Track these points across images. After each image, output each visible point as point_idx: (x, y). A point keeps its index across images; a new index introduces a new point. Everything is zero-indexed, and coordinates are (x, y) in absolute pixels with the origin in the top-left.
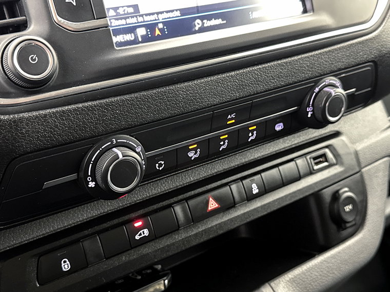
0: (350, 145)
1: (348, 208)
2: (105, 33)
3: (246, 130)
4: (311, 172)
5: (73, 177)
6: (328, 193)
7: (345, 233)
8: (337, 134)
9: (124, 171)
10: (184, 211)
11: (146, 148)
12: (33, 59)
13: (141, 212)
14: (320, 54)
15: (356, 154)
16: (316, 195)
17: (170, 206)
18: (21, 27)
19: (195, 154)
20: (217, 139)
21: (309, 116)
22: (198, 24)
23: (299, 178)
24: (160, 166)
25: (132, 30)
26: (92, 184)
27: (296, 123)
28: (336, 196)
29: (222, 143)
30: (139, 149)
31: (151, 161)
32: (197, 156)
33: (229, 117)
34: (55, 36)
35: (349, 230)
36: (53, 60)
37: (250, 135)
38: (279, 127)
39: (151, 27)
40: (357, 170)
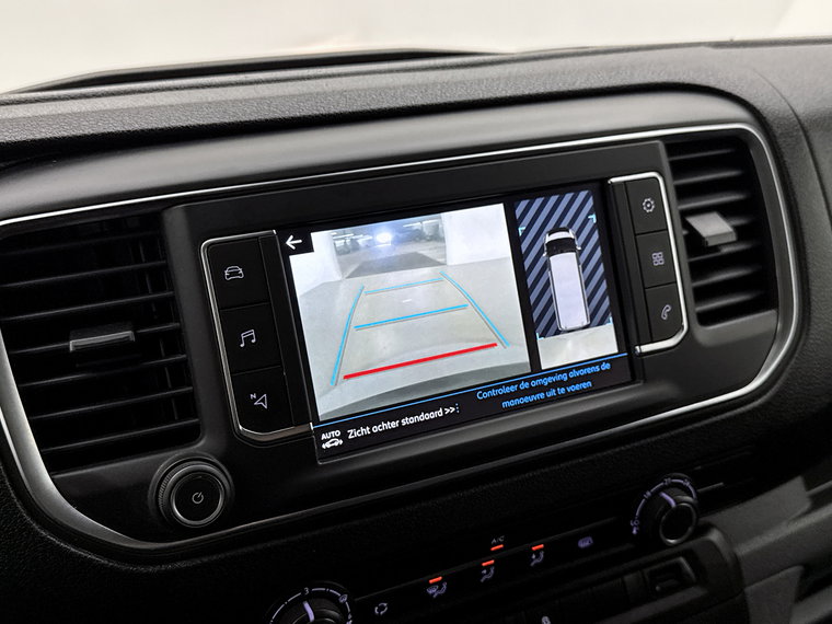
0: (724, 550)
2: (309, 443)
12: (198, 498)
14: (655, 442)
15: (737, 560)
19: (439, 589)
21: (634, 532)
24: (381, 609)
29: (485, 572)
30: (344, 599)
32: (442, 592)
33: (494, 541)
34: (235, 454)
37: (534, 557)
38: (585, 543)
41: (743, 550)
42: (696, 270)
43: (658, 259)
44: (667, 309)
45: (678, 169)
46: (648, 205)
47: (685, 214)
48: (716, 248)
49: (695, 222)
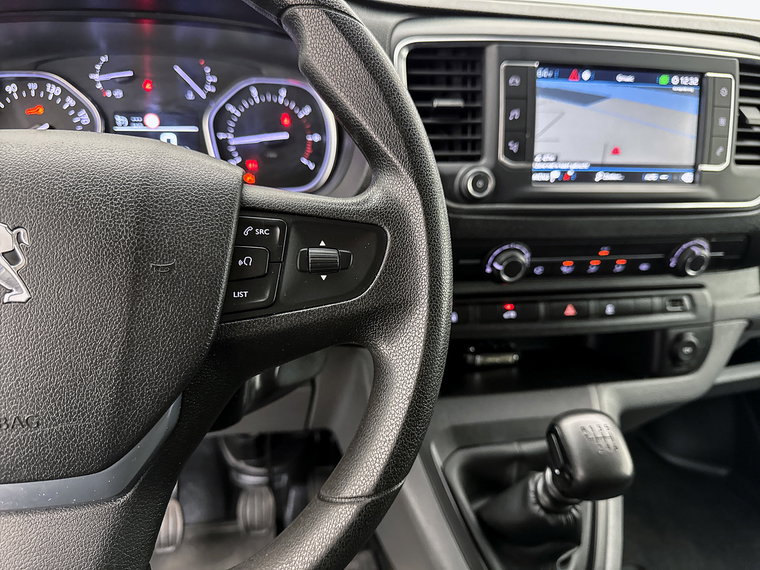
1: (687, 350)
2: (530, 172)
3: (613, 263)
4: (664, 311)
5: (477, 261)
6: (673, 332)
7: (678, 370)
8: (700, 286)
9: (513, 267)
10: (546, 309)
11: (532, 256)
12: (480, 184)
13: (514, 299)
15: (714, 309)
16: (663, 330)
17: (536, 302)
18: (476, 159)
20: (587, 264)
21: (671, 265)
22: (599, 176)
23: (650, 311)
24: (538, 271)
25: (548, 171)
26: (488, 270)
27: (660, 268)
28: (679, 338)
31: (533, 265)
34: (497, 168)
35: (684, 369)
36: (491, 185)
38: (644, 267)
39: (564, 172)
40: (708, 320)
41: (720, 303)
42: (741, 136)
43: (722, 122)
44: (721, 150)
45: (743, 80)
46: (724, 92)
47: (741, 104)
48: (751, 126)
49: (744, 110)
